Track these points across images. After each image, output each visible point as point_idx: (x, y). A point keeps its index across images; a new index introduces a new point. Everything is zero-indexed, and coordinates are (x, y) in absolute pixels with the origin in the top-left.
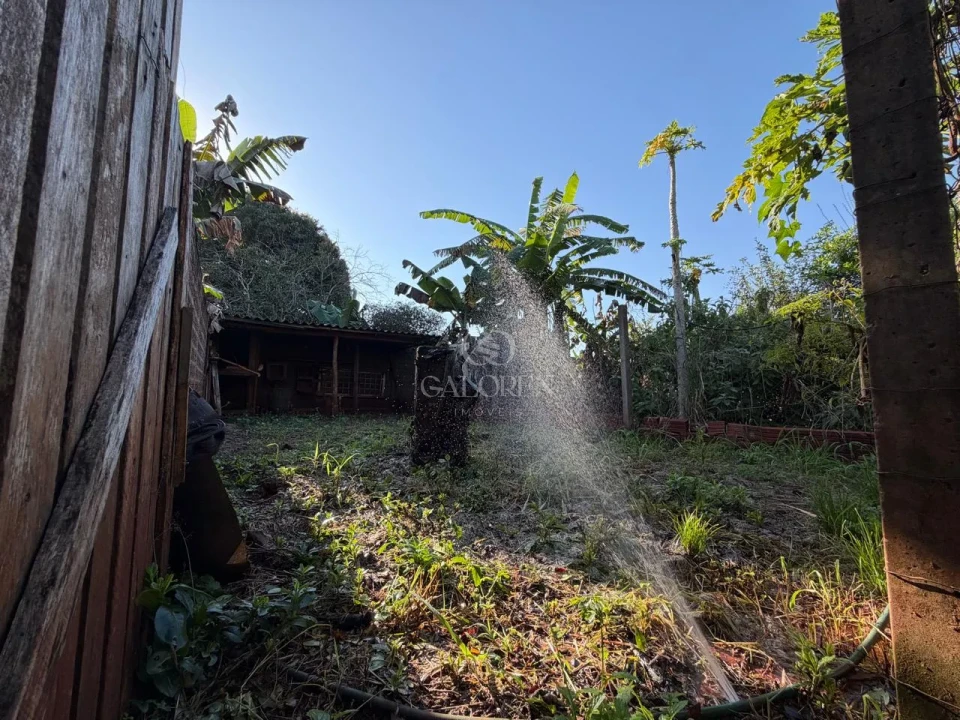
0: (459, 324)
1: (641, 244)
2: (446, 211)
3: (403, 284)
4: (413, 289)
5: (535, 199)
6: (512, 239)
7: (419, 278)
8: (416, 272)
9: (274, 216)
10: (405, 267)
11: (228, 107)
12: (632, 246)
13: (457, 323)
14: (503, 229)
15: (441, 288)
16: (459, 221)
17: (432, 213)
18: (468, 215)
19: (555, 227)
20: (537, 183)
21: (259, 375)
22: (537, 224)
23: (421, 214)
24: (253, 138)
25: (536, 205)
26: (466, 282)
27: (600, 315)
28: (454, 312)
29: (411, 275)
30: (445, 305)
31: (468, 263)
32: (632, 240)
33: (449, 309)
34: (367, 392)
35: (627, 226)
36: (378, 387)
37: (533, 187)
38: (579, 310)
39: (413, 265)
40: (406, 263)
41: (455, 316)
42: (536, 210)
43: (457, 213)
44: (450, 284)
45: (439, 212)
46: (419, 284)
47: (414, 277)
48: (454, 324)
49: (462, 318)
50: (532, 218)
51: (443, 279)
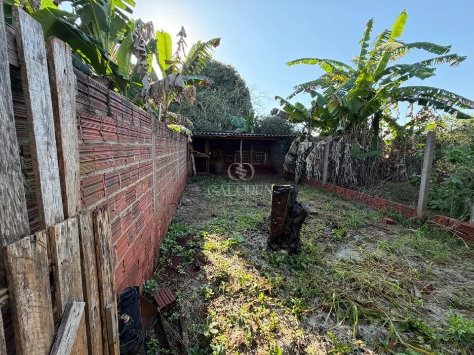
0: (306, 130)
1: (462, 59)
2: (302, 60)
3: (275, 109)
4: (281, 111)
5: (367, 37)
6: (347, 71)
7: (284, 106)
8: (283, 101)
9: (215, 69)
10: (276, 100)
11: (182, 33)
12: (453, 61)
13: (306, 129)
14: (341, 64)
15: (297, 110)
16: (311, 64)
17: (293, 62)
18: (317, 59)
19: (381, 59)
20: (370, 25)
21: (209, 157)
22: (368, 56)
23: (286, 64)
24: (197, 43)
25: (367, 42)
26: (313, 105)
27: (410, 115)
28: (304, 123)
29: (279, 104)
30: (298, 120)
31: (314, 94)
32: (454, 56)
33: (301, 121)
34: (257, 162)
35: (450, 47)
36: (263, 160)
37: (366, 28)
38: (393, 115)
39: (280, 98)
40: (277, 98)
41: (304, 125)
42: (367, 46)
43: (310, 59)
44: (302, 107)
45: (297, 61)
46: (284, 109)
47: (281, 105)
48: (304, 130)
49: (308, 126)
50: (364, 52)
51: (298, 104)
